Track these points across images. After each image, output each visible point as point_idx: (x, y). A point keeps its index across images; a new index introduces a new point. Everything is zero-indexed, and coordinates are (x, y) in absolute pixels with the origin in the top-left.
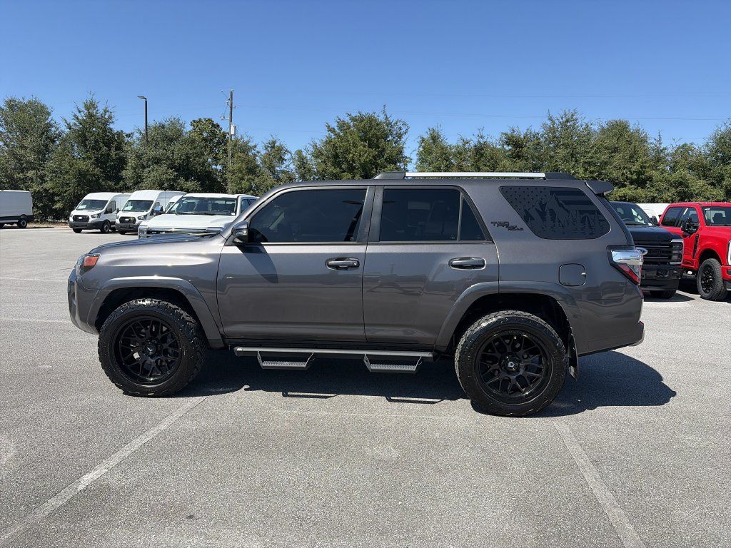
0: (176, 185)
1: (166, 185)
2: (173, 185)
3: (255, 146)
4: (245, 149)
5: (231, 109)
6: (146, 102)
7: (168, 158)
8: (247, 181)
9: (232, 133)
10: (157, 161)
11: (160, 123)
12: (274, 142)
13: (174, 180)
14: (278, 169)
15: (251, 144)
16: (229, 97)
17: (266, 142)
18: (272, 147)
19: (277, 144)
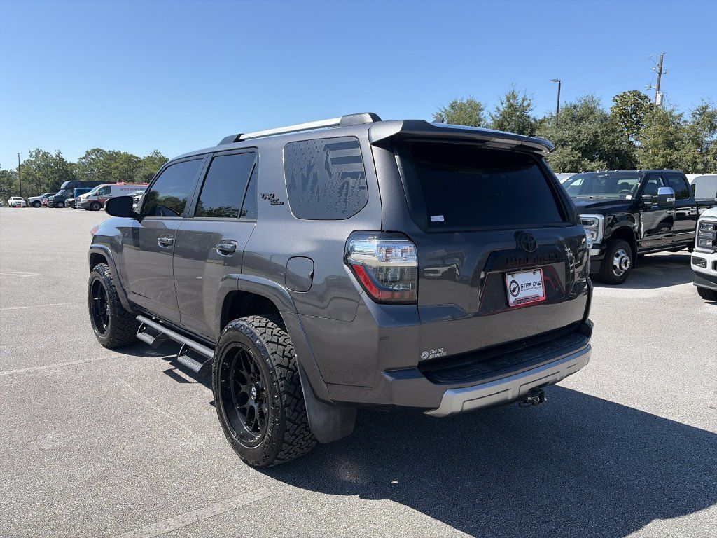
0: (579, 166)
1: (568, 167)
2: (576, 167)
3: (681, 115)
4: (666, 119)
5: (660, 75)
6: (560, 84)
7: (574, 139)
8: (663, 157)
9: (658, 102)
10: (563, 144)
11: (571, 104)
12: (706, 108)
13: (579, 161)
14: (707, 139)
15: (676, 113)
16: (658, 62)
17: (693, 109)
18: (701, 114)
19: (709, 110)
